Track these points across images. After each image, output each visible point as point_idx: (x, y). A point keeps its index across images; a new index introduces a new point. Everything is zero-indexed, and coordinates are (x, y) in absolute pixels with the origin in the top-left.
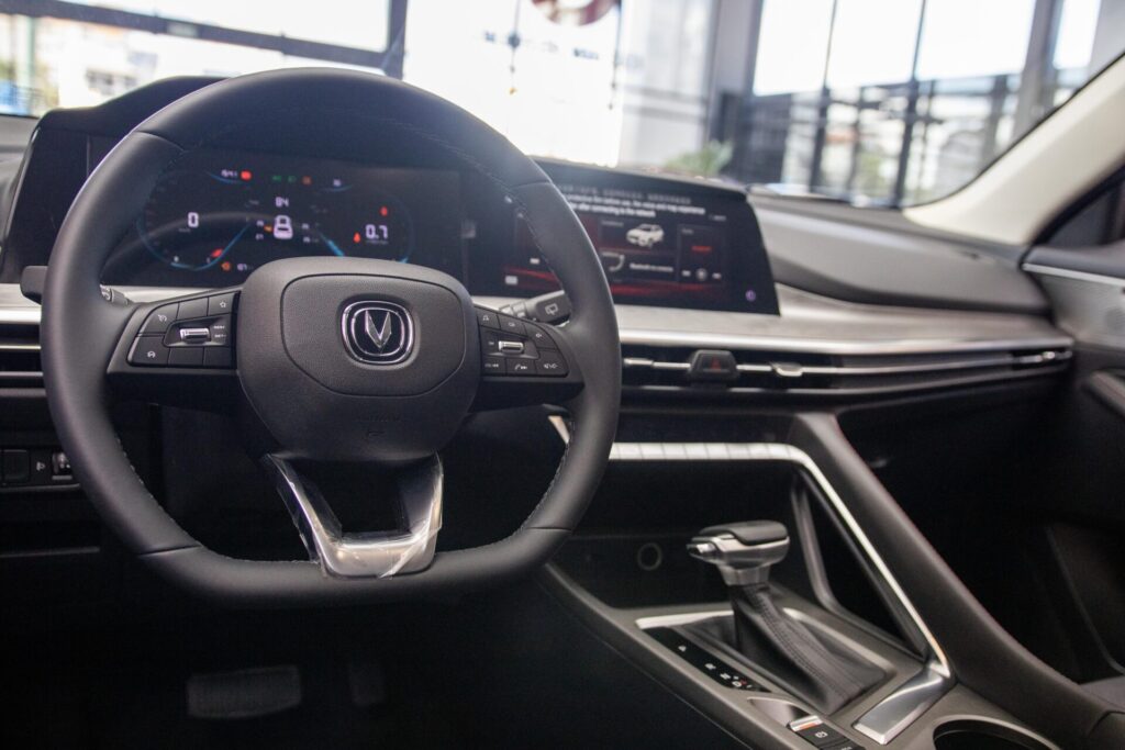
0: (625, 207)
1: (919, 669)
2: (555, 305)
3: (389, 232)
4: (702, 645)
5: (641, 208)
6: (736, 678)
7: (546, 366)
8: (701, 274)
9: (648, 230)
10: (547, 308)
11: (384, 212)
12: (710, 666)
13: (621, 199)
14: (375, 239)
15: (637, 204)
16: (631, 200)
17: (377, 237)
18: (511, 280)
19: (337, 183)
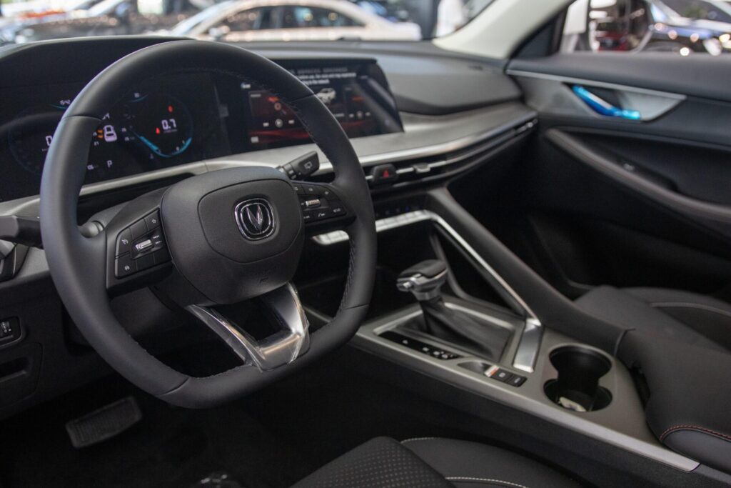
0: (311, 80)
1: (523, 324)
2: (310, 163)
3: (176, 123)
4: (414, 338)
5: (321, 79)
6: (442, 353)
7: (335, 211)
8: (360, 114)
9: (326, 92)
10: (306, 165)
11: (170, 109)
12: (426, 349)
13: (309, 75)
14: (169, 129)
15: (318, 76)
16: (314, 74)
17: (170, 127)
18: (255, 140)
19: (137, 95)
